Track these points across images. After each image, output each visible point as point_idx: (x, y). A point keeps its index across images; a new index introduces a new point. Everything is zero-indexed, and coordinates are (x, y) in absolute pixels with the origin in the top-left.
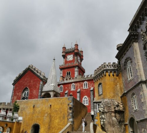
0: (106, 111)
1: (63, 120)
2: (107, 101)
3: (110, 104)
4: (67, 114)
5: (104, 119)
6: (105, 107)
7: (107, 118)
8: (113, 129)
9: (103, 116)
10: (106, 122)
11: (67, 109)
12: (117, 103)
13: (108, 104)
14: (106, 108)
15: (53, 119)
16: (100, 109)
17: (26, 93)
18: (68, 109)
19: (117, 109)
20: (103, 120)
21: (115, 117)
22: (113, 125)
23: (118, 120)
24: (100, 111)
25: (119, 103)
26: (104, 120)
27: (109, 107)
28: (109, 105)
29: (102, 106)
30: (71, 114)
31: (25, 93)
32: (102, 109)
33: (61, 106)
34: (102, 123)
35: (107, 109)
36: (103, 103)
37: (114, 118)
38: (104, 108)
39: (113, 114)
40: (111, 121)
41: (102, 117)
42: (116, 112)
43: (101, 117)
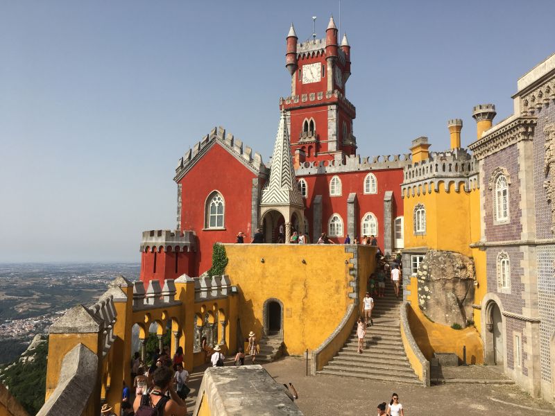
0: (435, 278)
1: (337, 296)
2: (438, 257)
3: (445, 263)
4: (344, 283)
5: (427, 294)
6: (431, 269)
7: (434, 292)
8: (447, 315)
9: (426, 289)
10: (431, 302)
11: (343, 271)
12: (460, 262)
13: (439, 263)
14: (433, 272)
15: (311, 292)
16: (420, 273)
17: (217, 205)
18: (346, 273)
19: (458, 275)
20: (426, 296)
21: (454, 290)
22: (447, 307)
23: (459, 297)
24: (419, 277)
25: (467, 262)
26: (429, 297)
27: (443, 269)
28: (442, 266)
29: (425, 267)
30: (354, 285)
31: (213, 204)
32: (425, 273)
33: (328, 264)
34: (422, 302)
35: (435, 273)
36: (427, 260)
37: (450, 295)
38: (428, 272)
39: (450, 285)
40: (444, 300)
41: (423, 290)
42: (456, 280)
43: (420, 289)
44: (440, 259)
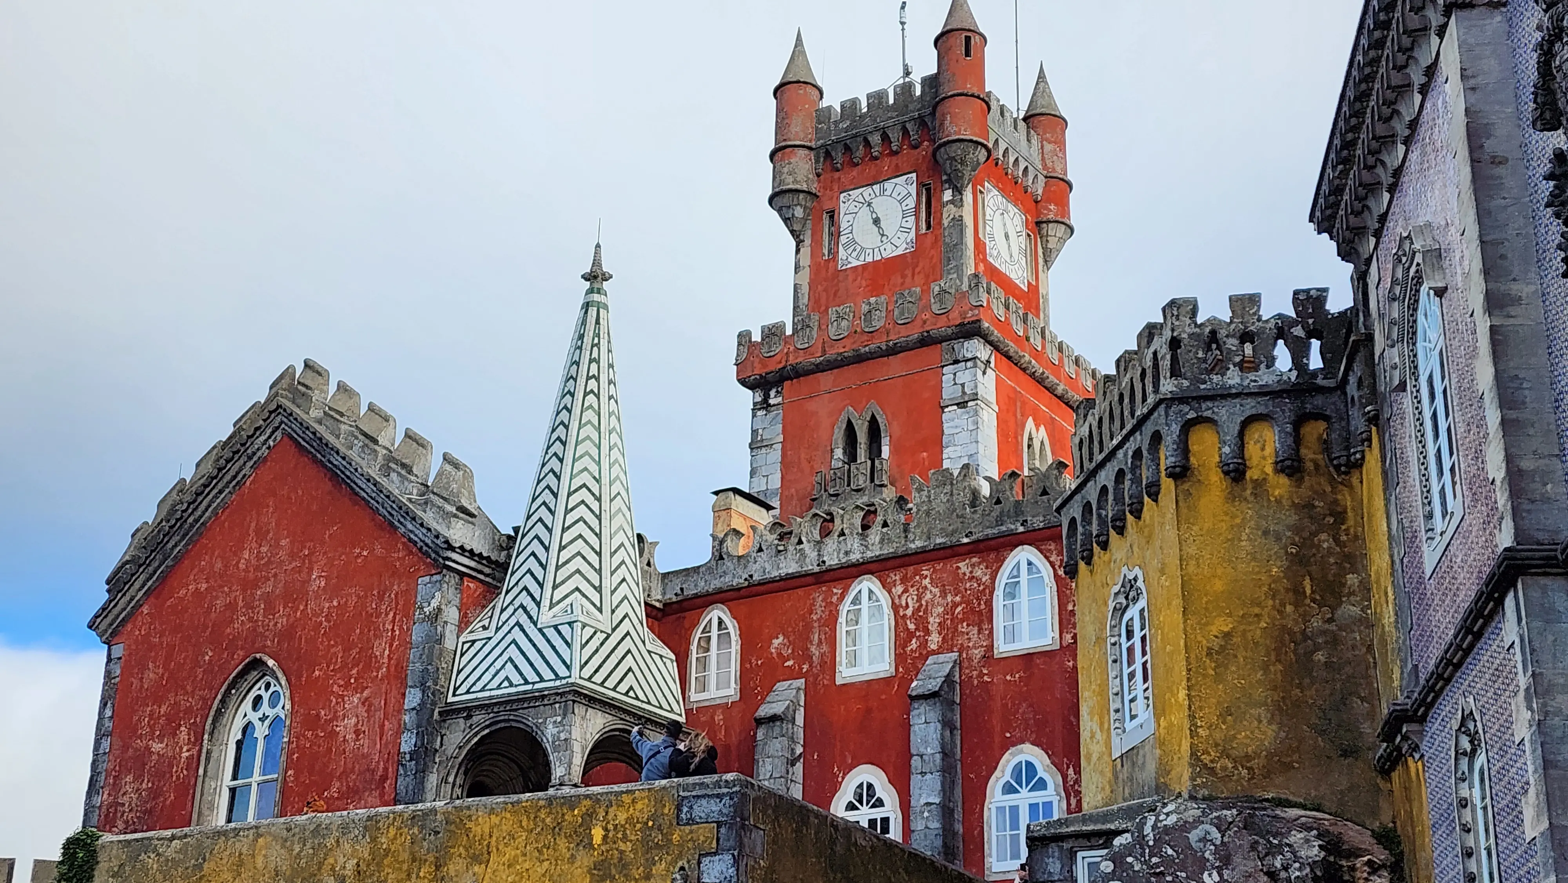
2: (1185, 827)
12: (1314, 851)
17: (261, 731)
31: (249, 727)
36: (1128, 850)
44: (1194, 836)
